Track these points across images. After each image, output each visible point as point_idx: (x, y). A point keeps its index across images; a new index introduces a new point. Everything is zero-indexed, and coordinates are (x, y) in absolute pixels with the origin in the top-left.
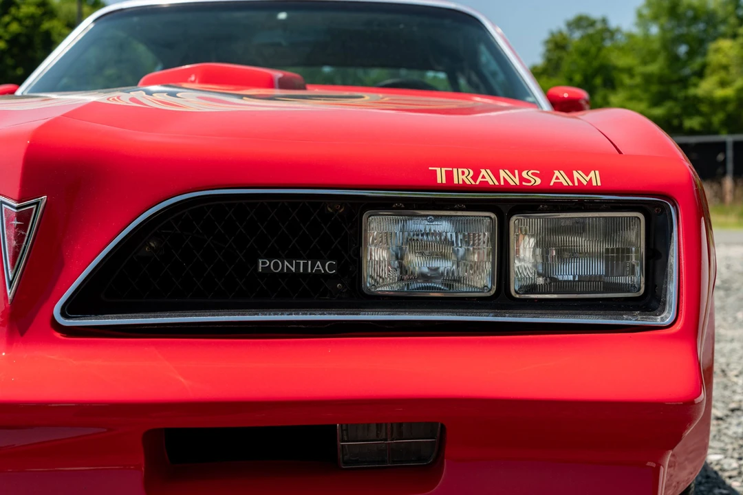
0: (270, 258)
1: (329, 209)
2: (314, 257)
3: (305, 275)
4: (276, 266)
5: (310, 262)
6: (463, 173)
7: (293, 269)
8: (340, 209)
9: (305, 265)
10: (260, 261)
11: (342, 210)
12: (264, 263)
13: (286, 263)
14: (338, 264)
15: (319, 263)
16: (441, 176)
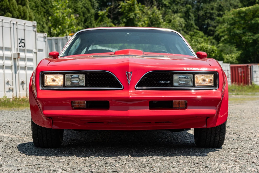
0: (160, 81)
2: (166, 81)
3: (165, 83)
9: (165, 82)
11: (171, 74)
13: (163, 81)
14: (170, 82)
16: (185, 69)
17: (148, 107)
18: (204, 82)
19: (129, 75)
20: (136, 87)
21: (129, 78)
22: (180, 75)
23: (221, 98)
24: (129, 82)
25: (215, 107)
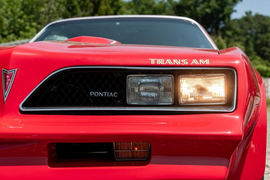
0: (94, 91)
1: (115, 75)
2: (110, 91)
4: (96, 94)
5: (108, 93)
6: (161, 61)
7: (102, 95)
8: (119, 75)
9: (107, 94)
10: (91, 92)
11: (120, 75)
12: (92, 93)
13: (100, 93)
14: (118, 93)
15: (111, 93)
16: (153, 62)
17: (46, 159)
18: (201, 93)
19: (8, 77)
20: (24, 106)
21: (7, 83)
22: (142, 77)
23: (240, 136)
24: (6, 94)
25: (225, 161)
